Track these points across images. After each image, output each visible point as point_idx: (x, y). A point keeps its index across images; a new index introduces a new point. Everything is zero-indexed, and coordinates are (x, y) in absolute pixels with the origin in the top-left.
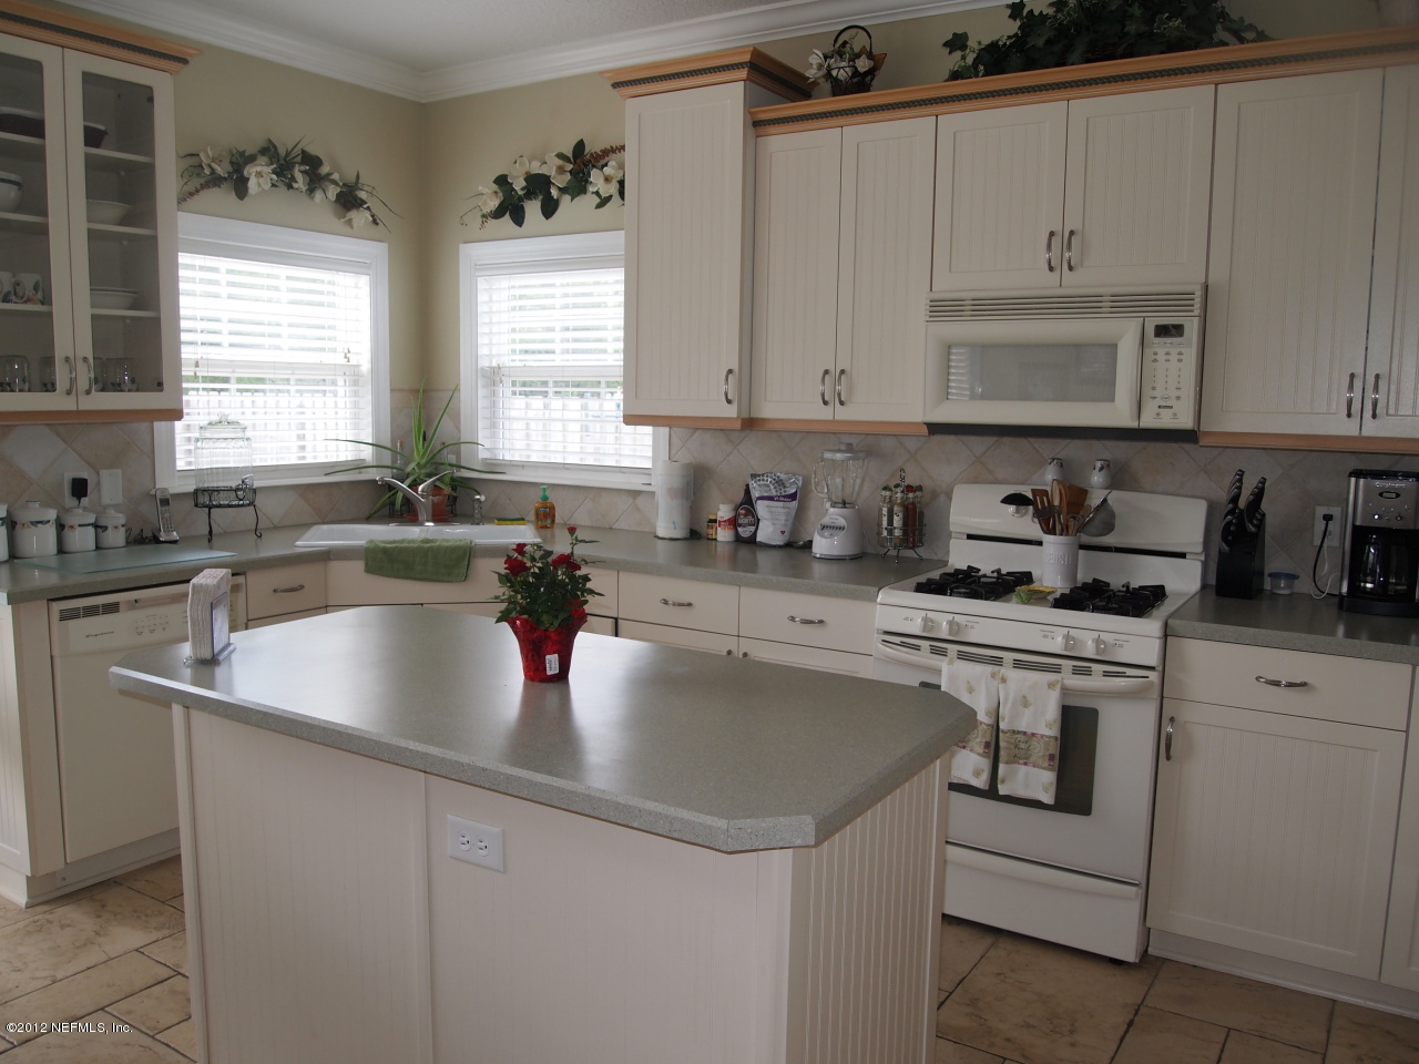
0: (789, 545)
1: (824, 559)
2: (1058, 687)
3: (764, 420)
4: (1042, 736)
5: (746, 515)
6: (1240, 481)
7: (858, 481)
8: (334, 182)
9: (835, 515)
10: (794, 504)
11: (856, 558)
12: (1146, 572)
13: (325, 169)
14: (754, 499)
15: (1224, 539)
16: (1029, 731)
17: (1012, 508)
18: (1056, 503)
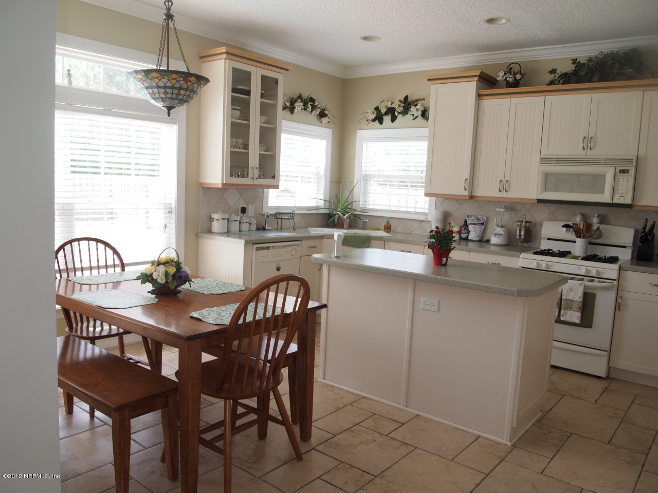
0: (480, 241)
1: (495, 245)
2: (583, 285)
3: (476, 196)
4: (577, 301)
5: (464, 230)
6: (647, 222)
7: (508, 219)
8: (319, 108)
9: (499, 230)
10: (483, 226)
11: (506, 245)
12: (612, 252)
13: (316, 104)
14: (468, 224)
15: (640, 241)
16: (573, 299)
17: (564, 229)
18: (581, 227)
